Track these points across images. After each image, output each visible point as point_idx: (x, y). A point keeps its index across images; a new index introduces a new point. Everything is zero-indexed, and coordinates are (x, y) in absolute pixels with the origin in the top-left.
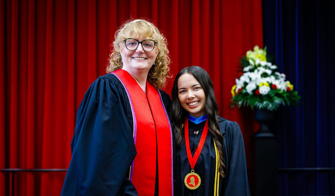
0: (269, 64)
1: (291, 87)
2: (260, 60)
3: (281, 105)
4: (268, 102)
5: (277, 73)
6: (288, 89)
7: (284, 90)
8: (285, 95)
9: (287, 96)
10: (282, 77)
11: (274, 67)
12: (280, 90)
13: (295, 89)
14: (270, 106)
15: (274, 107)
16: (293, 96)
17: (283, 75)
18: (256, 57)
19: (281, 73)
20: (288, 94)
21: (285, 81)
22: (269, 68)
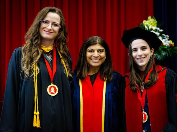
0: (158, 29)
1: (173, 44)
2: (152, 26)
3: (166, 56)
4: (157, 55)
5: (163, 35)
6: (171, 45)
7: (168, 46)
8: (169, 50)
9: (170, 50)
10: (167, 37)
11: (161, 30)
12: (165, 46)
13: (175, 45)
14: (159, 57)
15: (161, 58)
16: (174, 50)
17: (168, 36)
18: (149, 24)
19: (166, 35)
20: (170, 49)
21: (169, 40)
22: (159, 32)
